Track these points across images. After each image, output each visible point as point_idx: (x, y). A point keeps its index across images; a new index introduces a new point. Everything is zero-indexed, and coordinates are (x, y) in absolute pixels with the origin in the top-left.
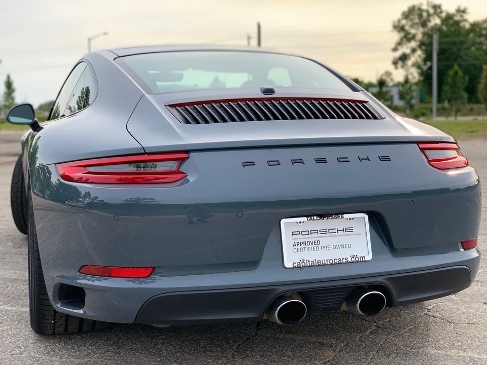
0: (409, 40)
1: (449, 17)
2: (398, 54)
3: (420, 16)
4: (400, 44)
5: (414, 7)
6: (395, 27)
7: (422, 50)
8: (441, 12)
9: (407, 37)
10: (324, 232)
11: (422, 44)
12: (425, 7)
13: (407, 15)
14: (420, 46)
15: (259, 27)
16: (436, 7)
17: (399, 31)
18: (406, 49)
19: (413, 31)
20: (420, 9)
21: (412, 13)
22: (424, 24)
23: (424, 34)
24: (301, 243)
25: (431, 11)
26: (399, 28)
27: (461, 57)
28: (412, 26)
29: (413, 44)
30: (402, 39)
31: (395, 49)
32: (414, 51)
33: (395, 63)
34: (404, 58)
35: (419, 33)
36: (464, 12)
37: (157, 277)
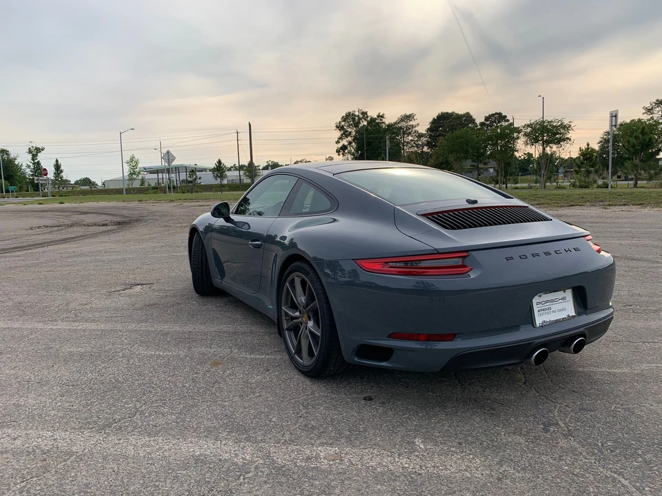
0: (347, 136)
1: (373, 120)
2: (340, 145)
3: (354, 119)
4: (341, 138)
5: (349, 113)
6: (337, 127)
7: (355, 142)
8: (367, 117)
9: (345, 134)
10: (552, 301)
11: (355, 139)
12: (357, 113)
13: (345, 119)
14: (354, 140)
15: (250, 125)
16: (364, 114)
17: (340, 130)
18: (345, 142)
19: (349, 130)
20: (353, 114)
21: (349, 117)
22: (356, 125)
23: (356, 132)
24: (541, 310)
25: (361, 116)
26: (340, 127)
27: (381, 147)
28: (348, 126)
29: (350, 139)
30: (342, 135)
31: (338, 142)
32: (350, 143)
33: (338, 151)
34: (344, 148)
35: (353, 131)
36: (382, 117)
37: (459, 340)
